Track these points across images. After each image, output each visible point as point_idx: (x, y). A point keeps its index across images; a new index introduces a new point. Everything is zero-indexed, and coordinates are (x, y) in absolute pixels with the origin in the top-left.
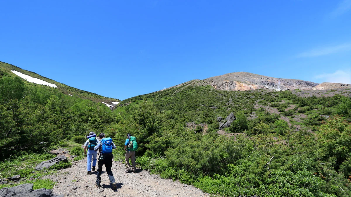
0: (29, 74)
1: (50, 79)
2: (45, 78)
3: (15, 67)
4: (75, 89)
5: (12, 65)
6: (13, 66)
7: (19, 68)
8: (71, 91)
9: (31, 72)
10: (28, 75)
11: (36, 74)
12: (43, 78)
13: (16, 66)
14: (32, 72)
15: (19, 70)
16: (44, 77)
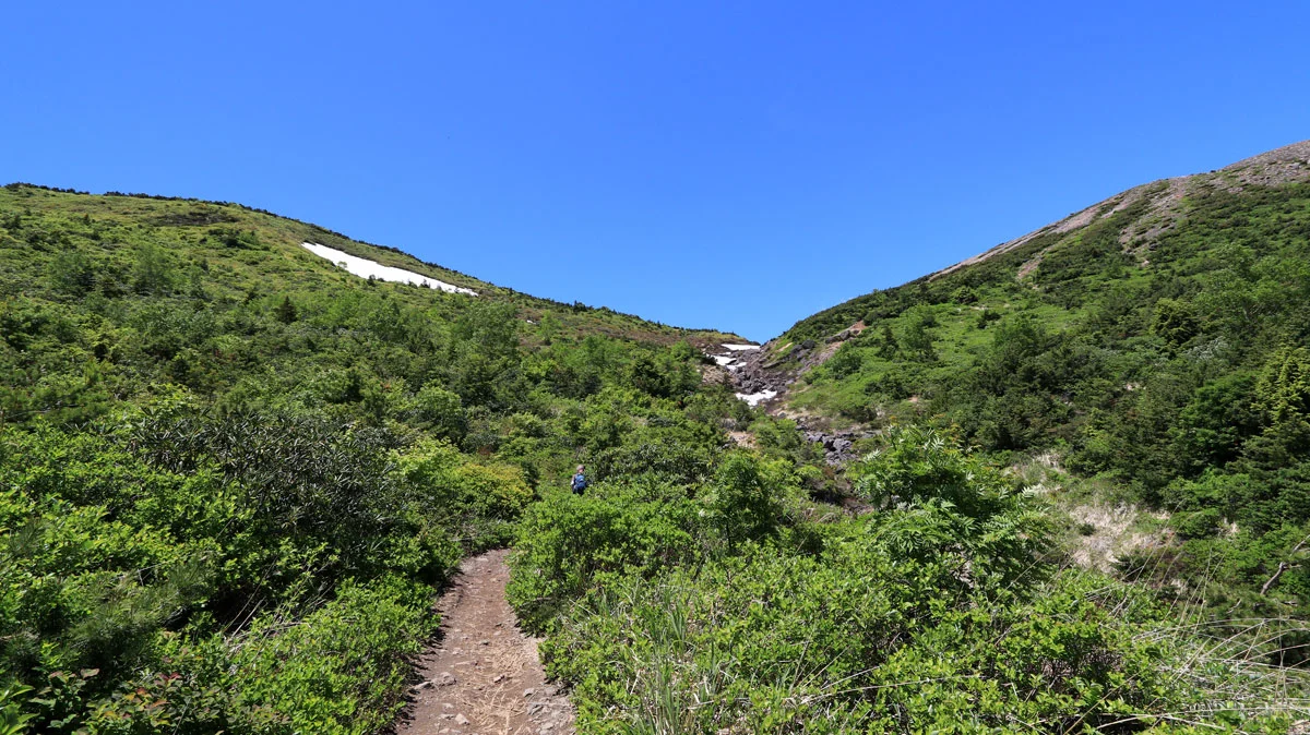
0: (371, 253)
1: (455, 272)
2: (435, 266)
3: (326, 232)
4: (549, 303)
5: (312, 226)
6: (318, 228)
7: (339, 235)
8: (535, 306)
9: (381, 248)
10: (368, 259)
11: (401, 253)
12: (426, 269)
13: (327, 229)
14: (387, 248)
15: (338, 241)
16: (431, 265)
